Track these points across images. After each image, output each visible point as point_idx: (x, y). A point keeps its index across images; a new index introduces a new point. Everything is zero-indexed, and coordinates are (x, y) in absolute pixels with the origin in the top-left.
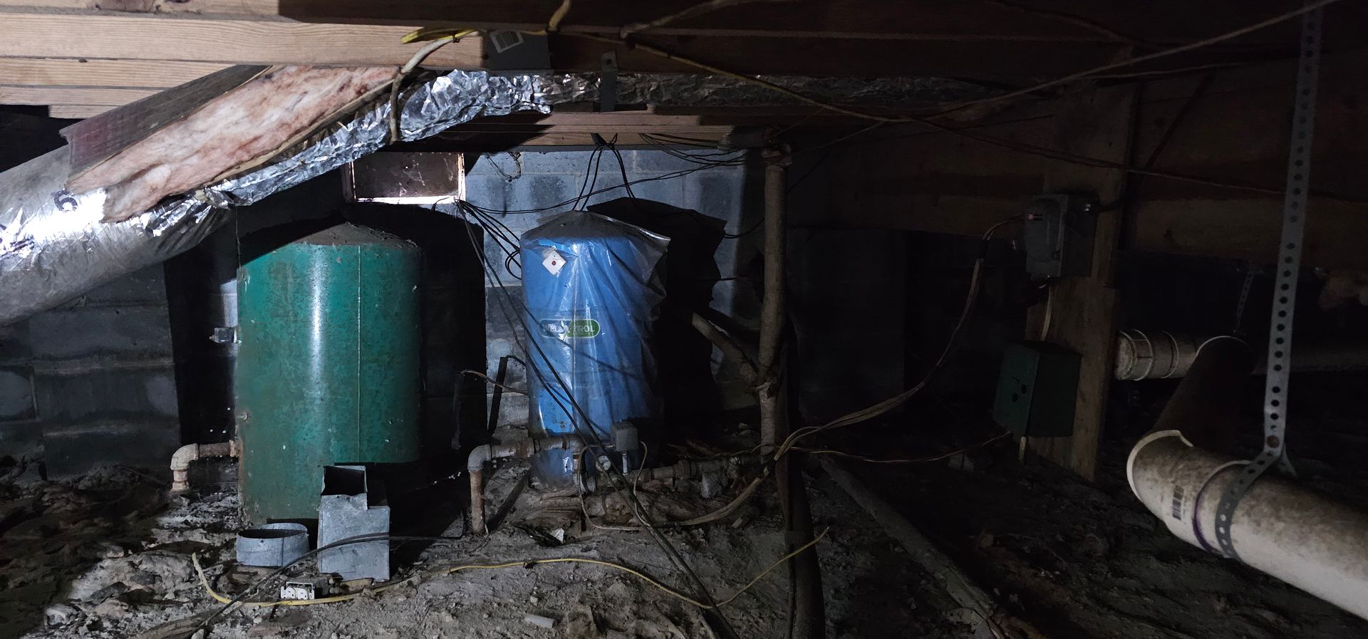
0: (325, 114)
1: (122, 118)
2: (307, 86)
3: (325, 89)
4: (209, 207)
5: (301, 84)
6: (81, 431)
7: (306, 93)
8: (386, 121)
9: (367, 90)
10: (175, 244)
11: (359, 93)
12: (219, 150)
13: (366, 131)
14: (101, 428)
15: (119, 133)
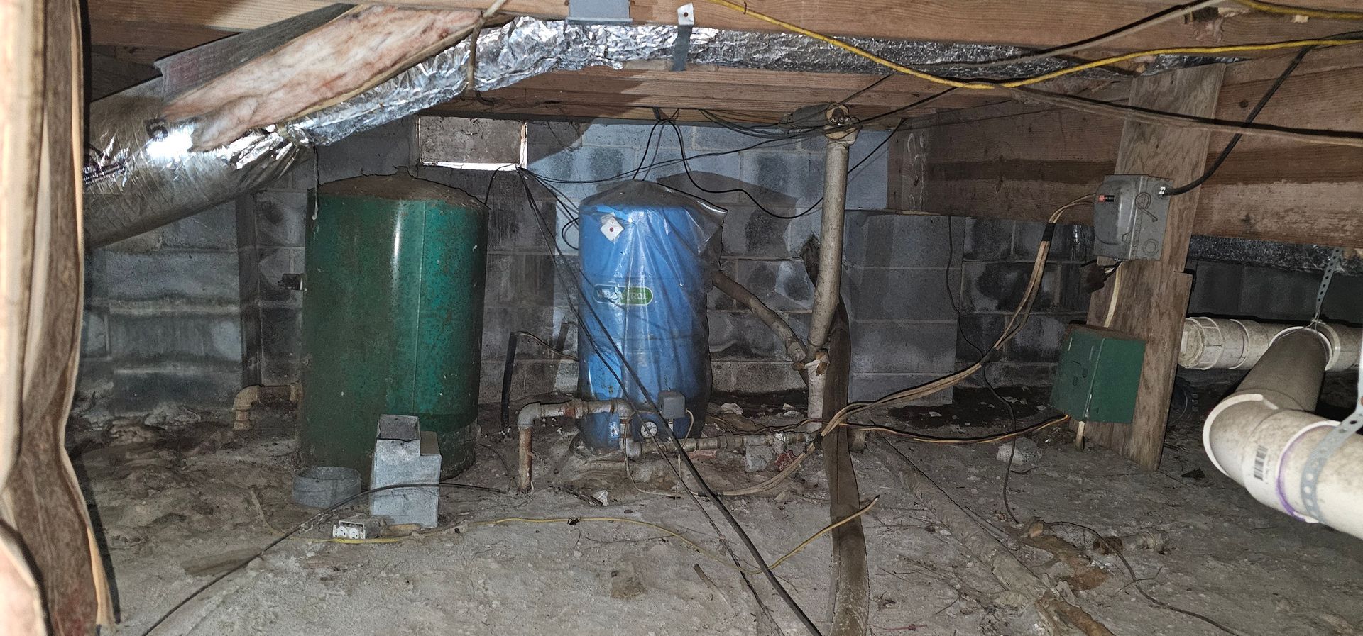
0: (408, 56)
1: (214, 53)
2: (392, 27)
3: (409, 31)
4: (290, 145)
5: (387, 24)
6: (150, 371)
7: (390, 33)
8: (464, 69)
9: (448, 34)
10: (257, 178)
11: (441, 37)
12: (304, 86)
13: (443, 77)
14: (167, 369)
15: (211, 65)
